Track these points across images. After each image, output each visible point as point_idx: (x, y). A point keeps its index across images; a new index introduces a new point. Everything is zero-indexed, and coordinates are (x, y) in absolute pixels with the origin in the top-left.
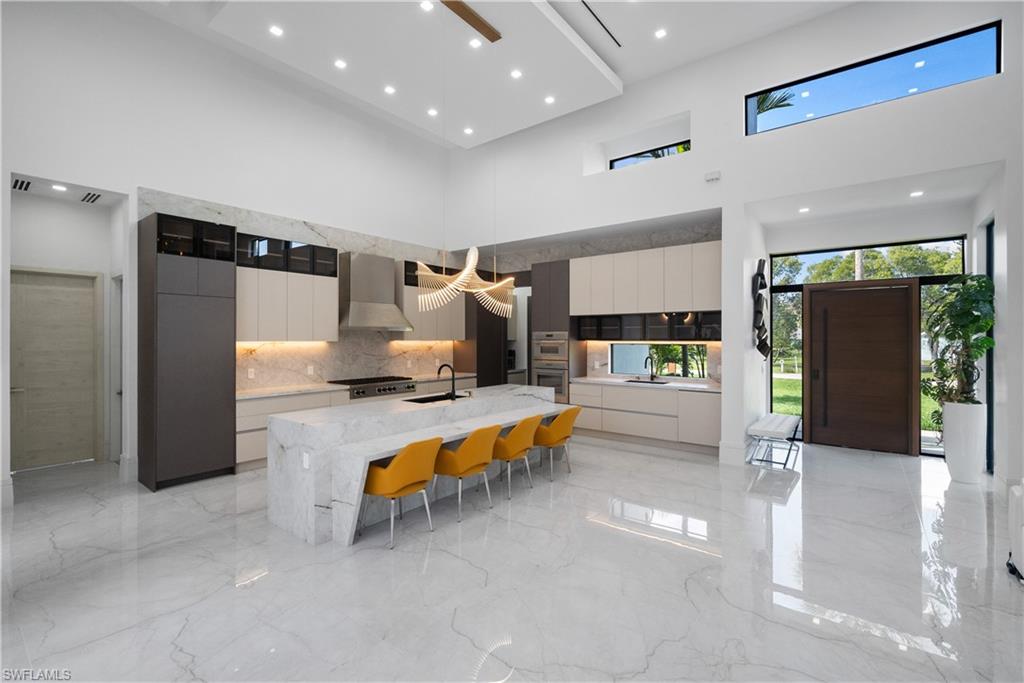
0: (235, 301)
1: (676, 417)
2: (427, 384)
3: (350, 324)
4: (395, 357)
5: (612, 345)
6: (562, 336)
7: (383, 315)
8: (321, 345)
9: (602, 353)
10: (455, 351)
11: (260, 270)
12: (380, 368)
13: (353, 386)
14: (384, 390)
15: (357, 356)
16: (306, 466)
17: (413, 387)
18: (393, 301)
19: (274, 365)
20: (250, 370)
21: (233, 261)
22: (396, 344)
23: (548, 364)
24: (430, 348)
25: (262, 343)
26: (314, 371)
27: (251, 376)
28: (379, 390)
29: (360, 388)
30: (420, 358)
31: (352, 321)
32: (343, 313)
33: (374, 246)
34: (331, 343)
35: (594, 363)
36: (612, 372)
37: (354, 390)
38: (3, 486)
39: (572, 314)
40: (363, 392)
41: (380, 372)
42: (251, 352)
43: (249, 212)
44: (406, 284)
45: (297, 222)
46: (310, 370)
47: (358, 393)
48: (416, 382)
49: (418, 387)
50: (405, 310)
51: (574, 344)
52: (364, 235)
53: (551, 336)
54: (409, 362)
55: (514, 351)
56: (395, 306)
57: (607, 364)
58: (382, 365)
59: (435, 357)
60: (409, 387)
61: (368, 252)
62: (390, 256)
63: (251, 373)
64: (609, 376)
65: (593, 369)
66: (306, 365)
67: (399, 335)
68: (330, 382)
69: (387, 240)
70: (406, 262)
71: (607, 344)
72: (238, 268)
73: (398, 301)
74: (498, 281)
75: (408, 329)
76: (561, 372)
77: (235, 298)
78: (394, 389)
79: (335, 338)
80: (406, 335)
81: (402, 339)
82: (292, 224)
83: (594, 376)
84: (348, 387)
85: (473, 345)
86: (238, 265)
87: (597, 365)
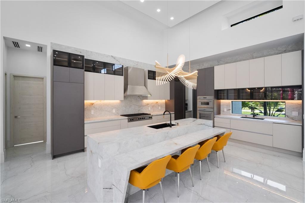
0: (84, 85)
1: (272, 136)
2: (156, 116)
3: (128, 94)
4: (144, 106)
5: (232, 101)
6: (210, 98)
7: (140, 90)
8: (118, 101)
9: (228, 105)
10: (166, 103)
11: (95, 73)
12: (139, 110)
13: (129, 117)
14: (141, 119)
15: (131, 106)
16: (100, 166)
17: (151, 117)
18: (144, 85)
19: (101, 108)
20: (92, 111)
21: (83, 69)
22: (145, 101)
23: (204, 109)
24: (157, 102)
25: (96, 101)
26: (115, 111)
27: (92, 113)
28: (139, 119)
29: (131, 118)
30: (154, 106)
31: (129, 92)
32: (125, 90)
33: (137, 65)
34: (121, 101)
35: (224, 109)
36: (232, 113)
37: (129, 118)
38: (1, 155)
39: (215, 89)
40: (133, 120)
41: (140, 111)
42: (92, 104)
43: (91, 52)
44: (148, 79)
45: (109, 56)
46: (114, 111)
47: (131, 120)
48: (152, 115)
49: (153, 117)
50: (148, 89)
51: (216, 101)
52: (133, 61)
53: (206, 98)
54: (150, 108)
55: (187, 104)
56: (144, 87)
57: (230, 110)
58: (140, 109)
59: (159, 106)
60: (150, 118)
61: (135, 67)
62: (143, 68)
63: (92, 112)
64: (231, 115)
65: (223, 111)
66: (112, 109)
67: (146, 98)
68: (121, 115)
69: (141, 63)
70: (148, 70)
71: (230, 101)
72: (85, 72)
73: (145, 85)
74: (191, 73)
75: (149, 96)
76: (211, 113)
77: (84, 83)
78: (144, 118)
79: (123, 99)
80: (148, 98)
81: (147, 99)
82: (107, 57)
83: (224, 114)
84: (127, 118)
85: (173, 101)
86: (85, 71)
87: (225, 110)
